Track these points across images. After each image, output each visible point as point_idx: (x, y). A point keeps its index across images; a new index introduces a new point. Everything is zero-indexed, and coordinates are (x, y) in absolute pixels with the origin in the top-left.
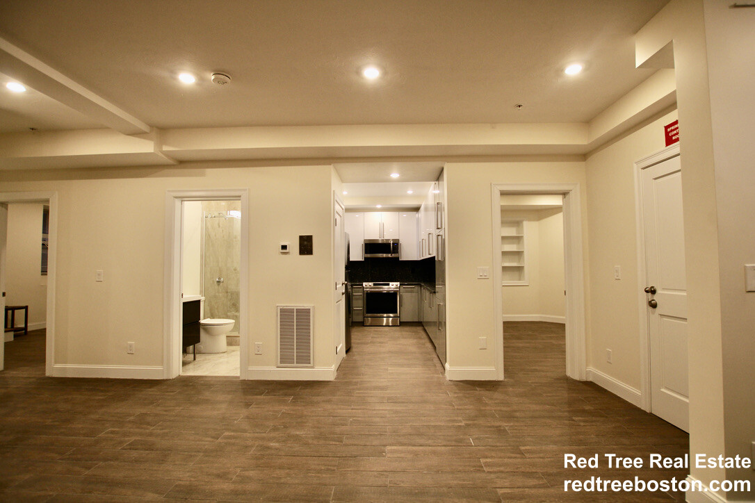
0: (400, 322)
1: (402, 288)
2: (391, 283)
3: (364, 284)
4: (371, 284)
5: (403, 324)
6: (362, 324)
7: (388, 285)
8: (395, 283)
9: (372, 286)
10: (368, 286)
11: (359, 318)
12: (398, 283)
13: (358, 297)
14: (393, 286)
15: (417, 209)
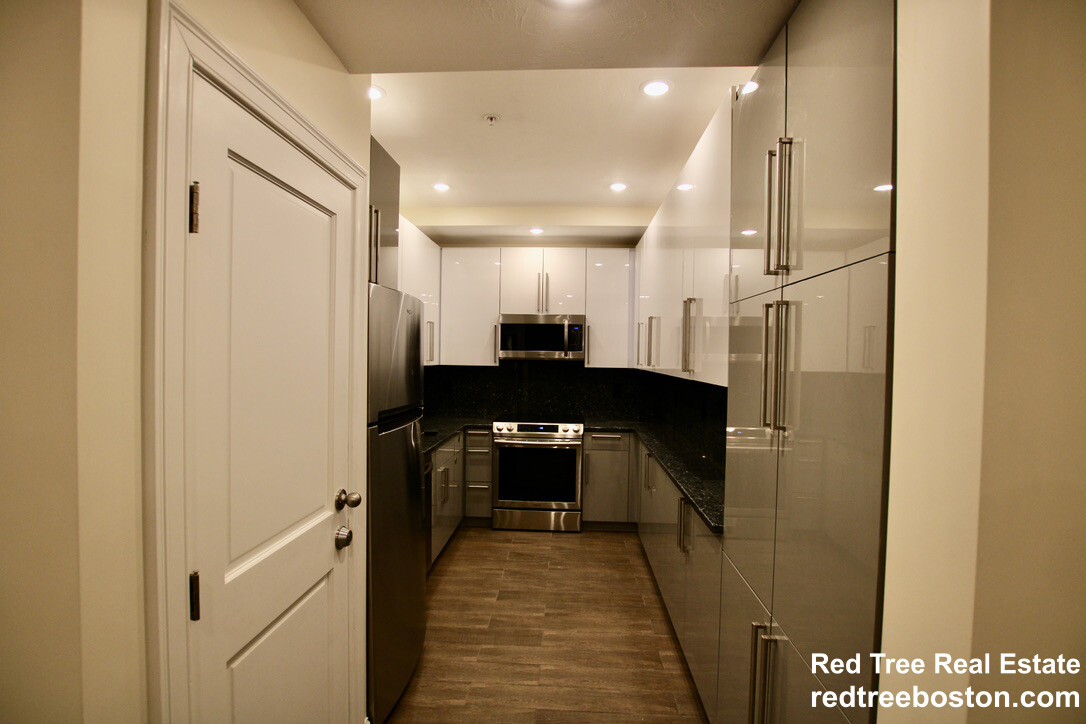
0: (583, 523)
1: (588, 439)
2: (561, 426)
3: (496, 425)
4: (514, 426)
5: (589, 528)
6: (488, 524)
7: (555, 429)
8: (572, 427)
9: (515, 431)
10: (505, 431)
11: (482, 510)
12: (580, 427)
13: (477, 457)
14: (568, 432)
15: (631, 242)
